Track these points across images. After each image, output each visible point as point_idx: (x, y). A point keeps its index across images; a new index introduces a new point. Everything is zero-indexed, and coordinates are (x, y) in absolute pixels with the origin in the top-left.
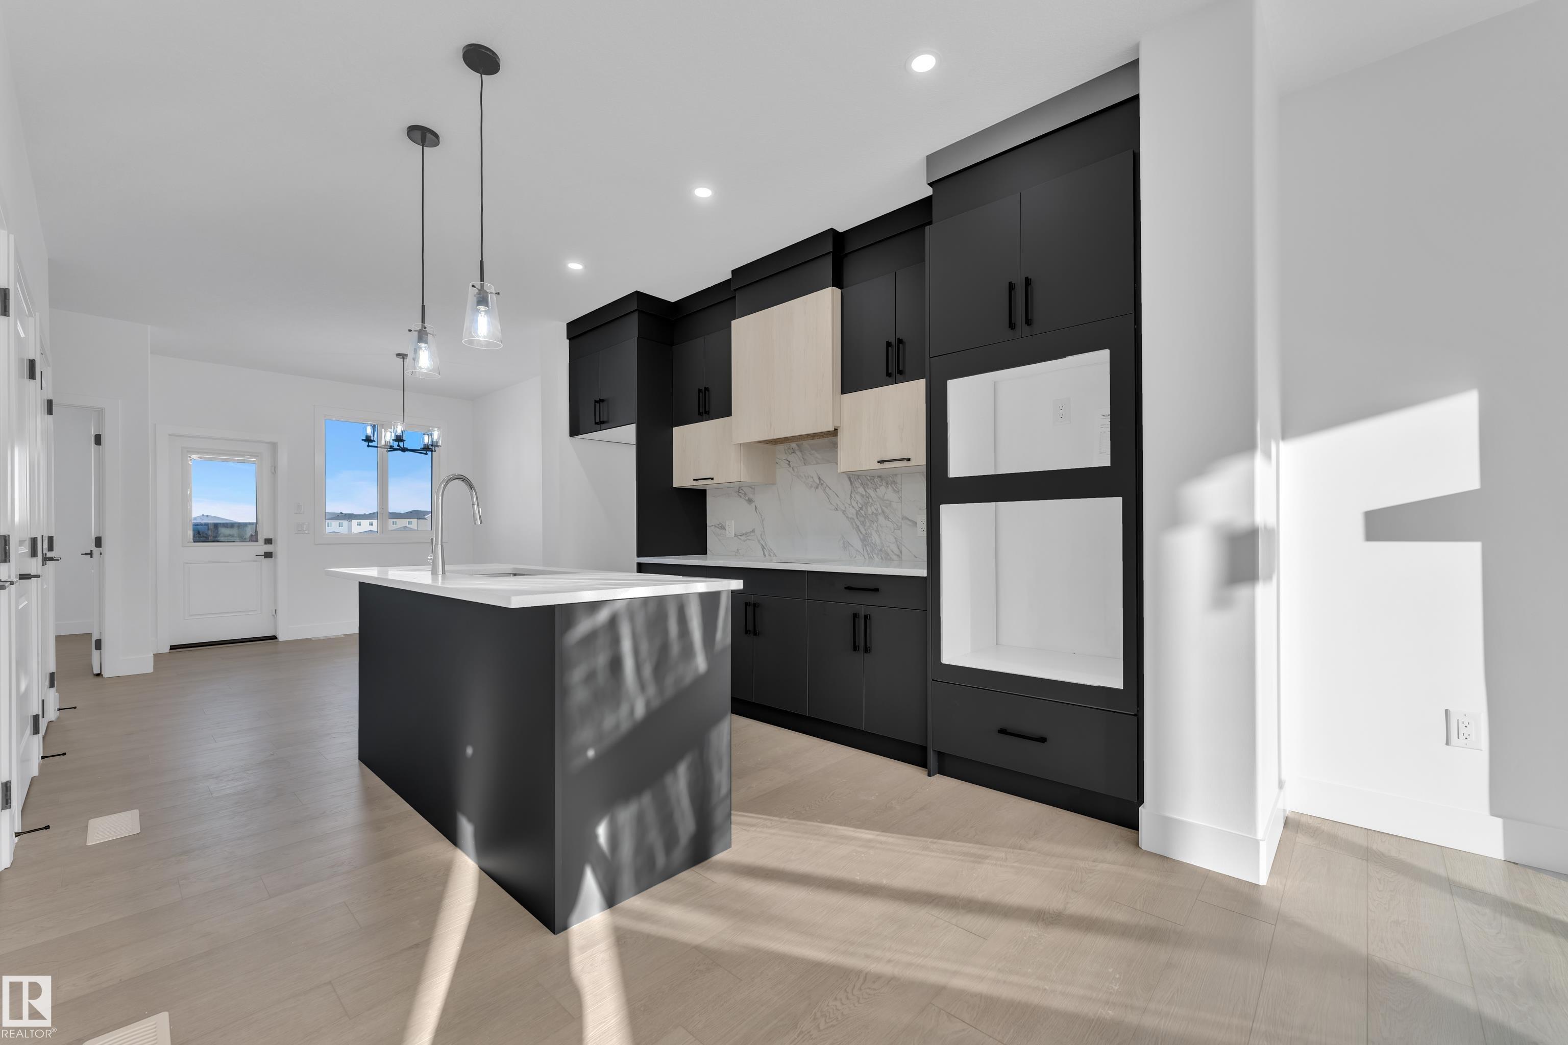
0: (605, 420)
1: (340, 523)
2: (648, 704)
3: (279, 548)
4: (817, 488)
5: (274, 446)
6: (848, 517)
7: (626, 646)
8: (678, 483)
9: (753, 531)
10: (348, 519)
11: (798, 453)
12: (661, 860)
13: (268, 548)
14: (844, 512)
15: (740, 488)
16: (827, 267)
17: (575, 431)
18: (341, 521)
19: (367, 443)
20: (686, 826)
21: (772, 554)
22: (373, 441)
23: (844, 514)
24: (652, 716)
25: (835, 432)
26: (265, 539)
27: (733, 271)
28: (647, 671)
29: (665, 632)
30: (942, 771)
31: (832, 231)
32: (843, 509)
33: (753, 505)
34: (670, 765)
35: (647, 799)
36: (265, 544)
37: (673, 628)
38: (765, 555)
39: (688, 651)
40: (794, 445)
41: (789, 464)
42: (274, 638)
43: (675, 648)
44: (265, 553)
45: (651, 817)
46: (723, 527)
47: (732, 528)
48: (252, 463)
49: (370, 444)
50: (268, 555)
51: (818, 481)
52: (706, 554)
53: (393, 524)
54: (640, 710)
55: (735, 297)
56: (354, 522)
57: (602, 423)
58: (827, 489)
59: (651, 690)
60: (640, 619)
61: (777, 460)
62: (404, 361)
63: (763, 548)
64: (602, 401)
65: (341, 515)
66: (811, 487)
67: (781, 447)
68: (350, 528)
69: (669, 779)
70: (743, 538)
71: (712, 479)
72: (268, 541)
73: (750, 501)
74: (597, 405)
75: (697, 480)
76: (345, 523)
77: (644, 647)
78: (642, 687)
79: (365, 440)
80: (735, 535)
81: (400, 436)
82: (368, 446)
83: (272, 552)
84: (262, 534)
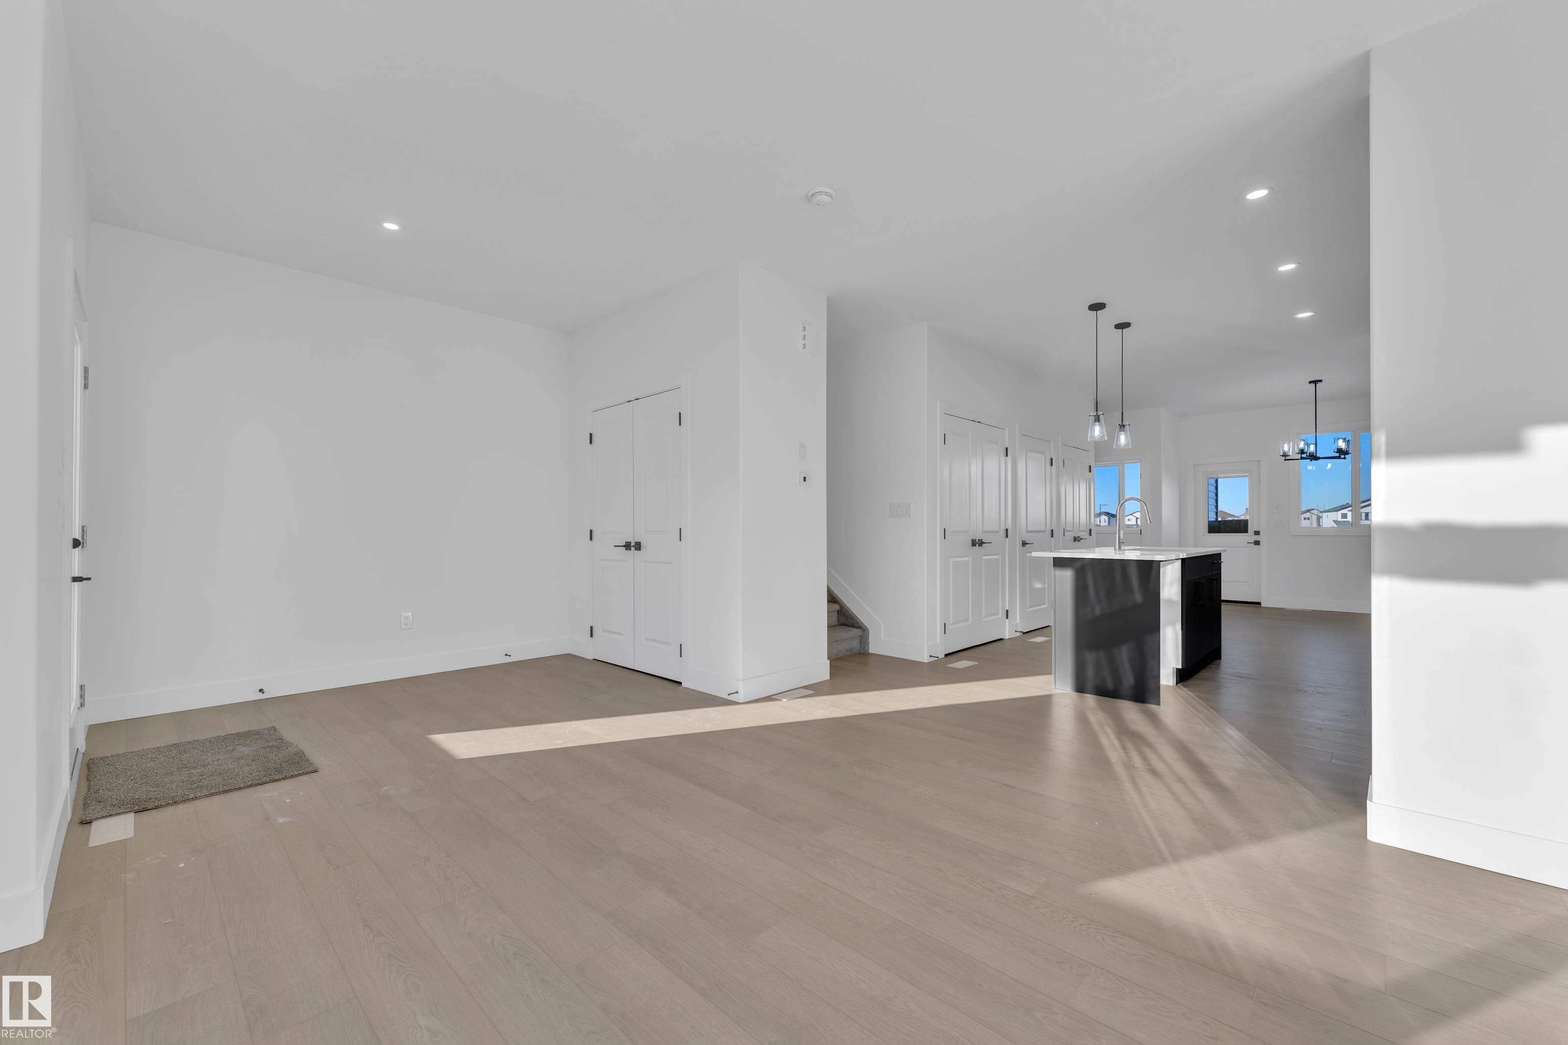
2: (1102, 610)
3: (1266, 536)
7: (1090, 581)
13: (1256, 538)
19: (1284, 458)
20: (1128, 679)
22: (1288, 456)
26: (1254, 532)
28: (1102, 594)
29: (1114, 578)
36: (1255, 535)
39: (1128, 590)
42: (1259, 603)
43: (1119, 587)
44: (1254, 541)
48: (1248, 476)
50: (1257, 543)
59: (1105, 604)
60: (1098, 570)
62: (1316, 386)
69: (1115, 650)
72: (1257, 533)
77: (1100, 583)
78: (1099, 601)
79: (1283, 456)
82: (1285, 460)
83: (1260, 540)
84: (1251, 529)
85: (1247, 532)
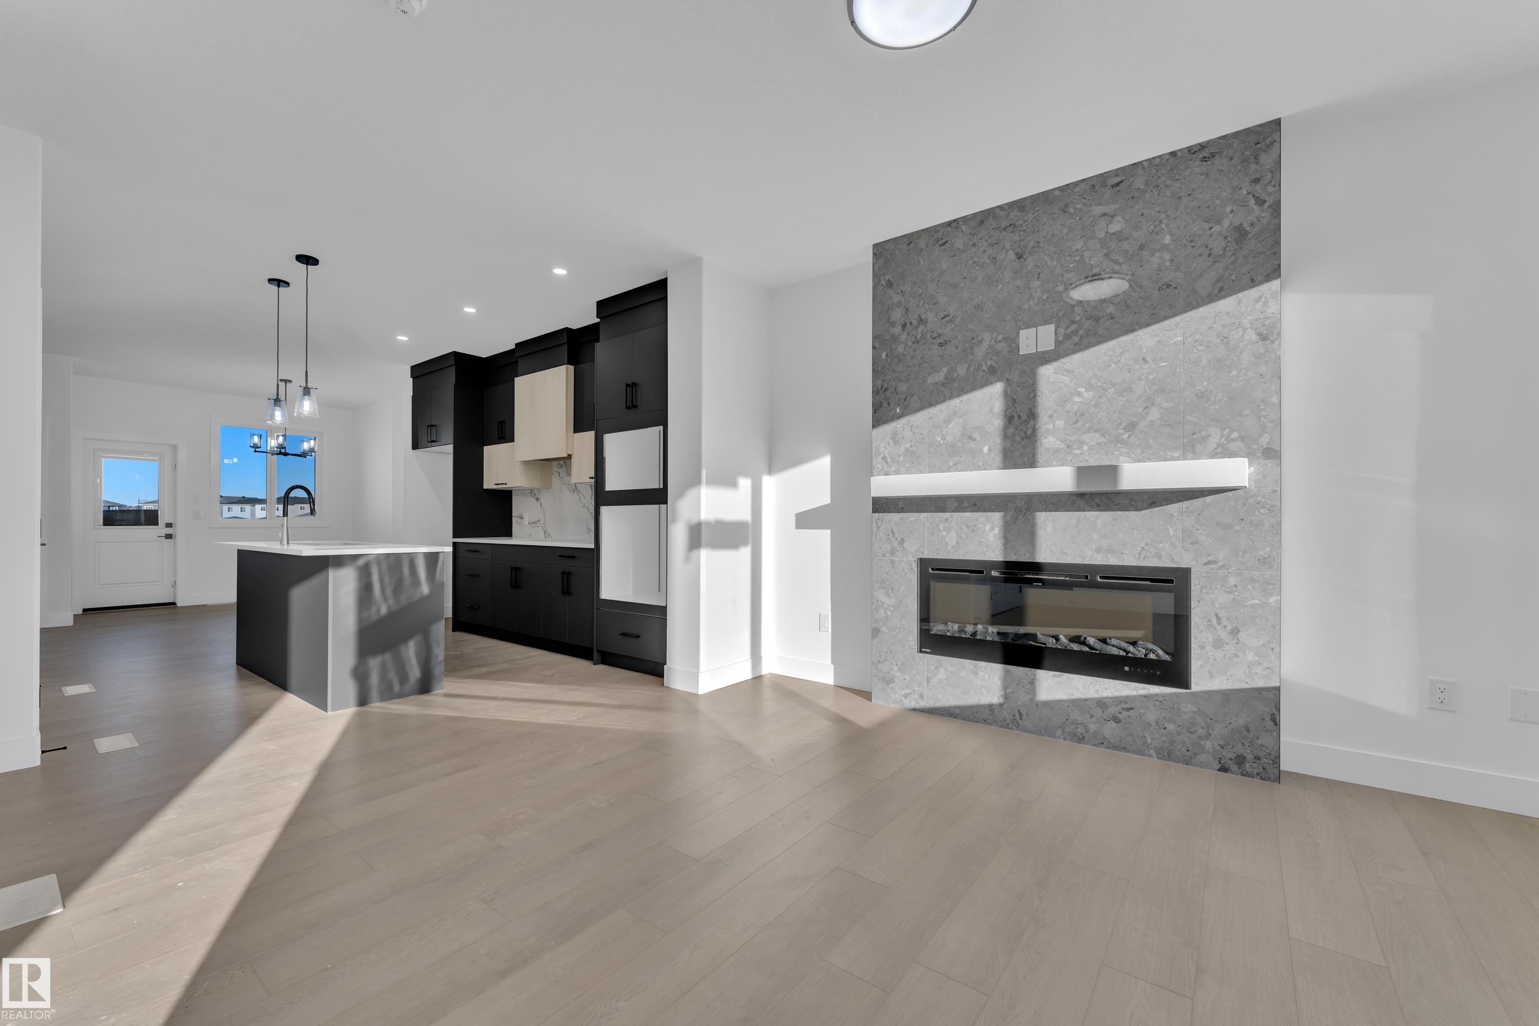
0: (435, 440)
1: (241, 508)
2: (389, 608)
3: (179, 531)
4: (574, 492)
5: (175, 448)
6: (589, 512)
7: (375, 578)
8: (486, 486)
9: (539, 521)
10: (251, 503)
11: (564, 467)
12: (397, 688)
13: (169, 531)
14: (588, 508)
15: (532, 490)
16: (564, 351)
17: (415, 446)
18: (243, 506)
19: (254, 449)
20: (415, 673)
21: (549, 536)
23: (588, 510)
24: (391, 615)
25: (570, 456)
26: (166, 524)
27: (516, 344)
28: (389, 591)
29: (401, 572)
30: (604, 662)
31: (567, 329)
32: (588, 506)
33: (539, 503)
34: (405, 639)
35: (388, 656)
36: (166, 527)
37: (406, 570)
38: (546, 537)
39: (416, 582)
40: (562, 462)
41: (559, 475)
42: (174, 604)
43: (407, 580)
44: (166, 534)
45: (390, 665)
46: (522, 518)
47: (527, 519)
48: (157, 460)
49: (257, 450)
50: (169, 536)
51: (574, 487)
52: (512, 536)
53: (301, 509)
54: (384, 610)
55: (517, 361)
56: (258, 507)
57: (433, 442)
58: (579, 492)
59: (391, 601)
60: (384, 566)
61: (553, 472)
62: (286, 385)
63: (545, 532)
64: (432, 426)
65: (243, 499)
66: (571, 491)
67: (555, 463)
68: (253, 514)
69: (402, 648)
70: (534, 525)
71: (506, 484)
72: (169, 525)
73: (538, 499)
74: (429, 428)
75: (497, 484)
76: (248, 507)
77: (387, 579)
78: (385, 599)
80: (529, 523)
81: (282, 444)
82: (255, 451)
83: (172, 534)
84: (163, 519)
85: (157, 524)
